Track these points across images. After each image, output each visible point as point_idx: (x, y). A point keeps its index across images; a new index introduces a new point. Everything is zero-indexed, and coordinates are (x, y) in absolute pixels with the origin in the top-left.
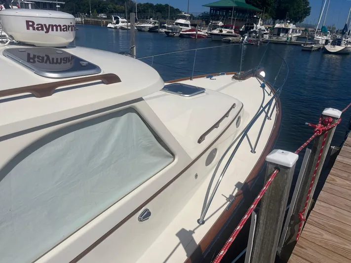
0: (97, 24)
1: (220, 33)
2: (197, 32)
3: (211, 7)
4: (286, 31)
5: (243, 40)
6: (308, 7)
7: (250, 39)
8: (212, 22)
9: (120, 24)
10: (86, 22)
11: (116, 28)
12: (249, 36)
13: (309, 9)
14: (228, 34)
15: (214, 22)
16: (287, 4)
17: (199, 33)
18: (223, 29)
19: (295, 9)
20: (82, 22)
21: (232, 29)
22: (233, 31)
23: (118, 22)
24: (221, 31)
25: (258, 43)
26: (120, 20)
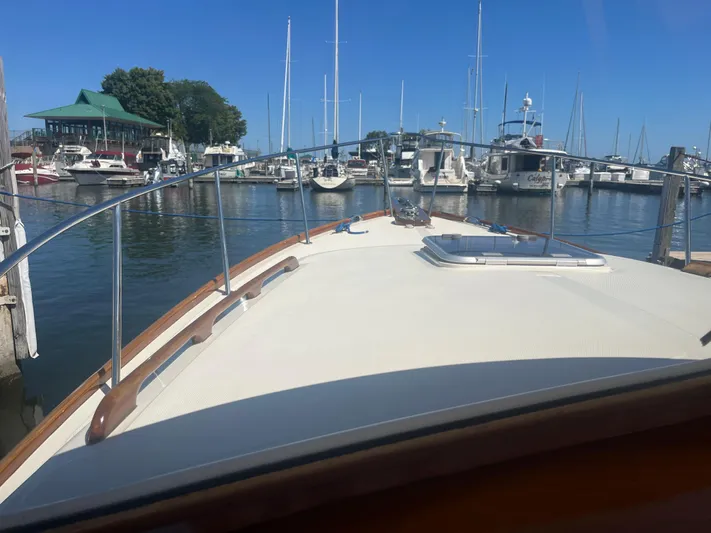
1: (96, 169)
2: (35, 170)
3: (47, 119)
4: (228, 159)
5: (151, 179)
6: (240, 120)
7: (165, 176)
8: (63, 148)
12: (164, 171)
13: (243, 123)
14: (114, 169)
15: (67, 147)
16: (204, 116)
17: (39, 171)
18: (99, 160)
19: (219, 124)
21: (119, 158)
22: (123, 163)
24: (96, 164)
25: (189, 182)
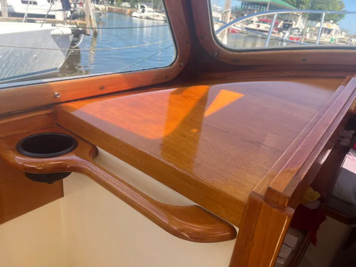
0: (121, 13)
1: (258, 28)
4: (329, 31)
5: (283, 37)
6: (343, 9)
7: (291, 36)
9: (146, 14)
10: (110, 10)
11: (141, 17)
12: (291, 33)
13: (344, 12)
14: (266, 29)
18: (261, 24)
20: (105, 9)
21: (271, 24)
23: (143, 11)
24: (258, 26)
26: (147, 8)
